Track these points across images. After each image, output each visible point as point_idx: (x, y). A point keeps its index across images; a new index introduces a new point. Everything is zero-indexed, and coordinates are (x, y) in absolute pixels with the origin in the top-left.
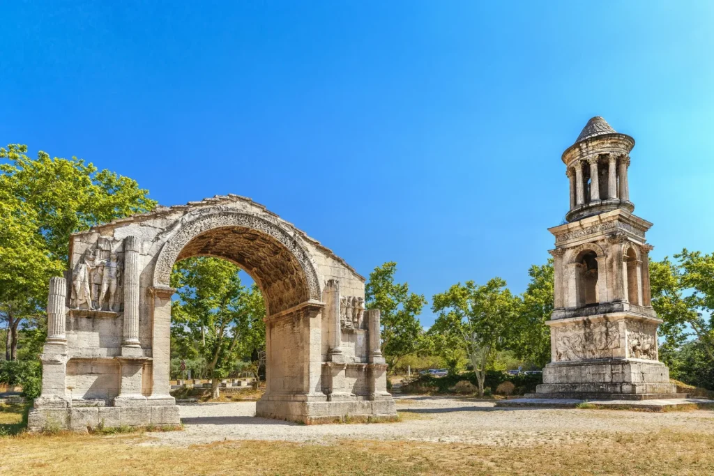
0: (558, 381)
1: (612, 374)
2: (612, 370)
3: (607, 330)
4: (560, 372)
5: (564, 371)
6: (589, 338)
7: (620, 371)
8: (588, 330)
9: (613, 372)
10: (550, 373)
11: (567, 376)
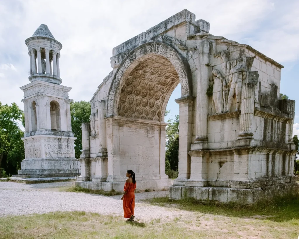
0: (50, 168)
1: (74, 165)
2: (73, 163)
3: (68, 144)
4: (51, 163)
5: (53, 163)
6: (60, 147)
7: (77, 164)
8: (60, 143)
9: (74, 164)
10: (46, 164)
11: (54, 166)
